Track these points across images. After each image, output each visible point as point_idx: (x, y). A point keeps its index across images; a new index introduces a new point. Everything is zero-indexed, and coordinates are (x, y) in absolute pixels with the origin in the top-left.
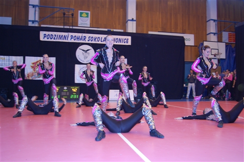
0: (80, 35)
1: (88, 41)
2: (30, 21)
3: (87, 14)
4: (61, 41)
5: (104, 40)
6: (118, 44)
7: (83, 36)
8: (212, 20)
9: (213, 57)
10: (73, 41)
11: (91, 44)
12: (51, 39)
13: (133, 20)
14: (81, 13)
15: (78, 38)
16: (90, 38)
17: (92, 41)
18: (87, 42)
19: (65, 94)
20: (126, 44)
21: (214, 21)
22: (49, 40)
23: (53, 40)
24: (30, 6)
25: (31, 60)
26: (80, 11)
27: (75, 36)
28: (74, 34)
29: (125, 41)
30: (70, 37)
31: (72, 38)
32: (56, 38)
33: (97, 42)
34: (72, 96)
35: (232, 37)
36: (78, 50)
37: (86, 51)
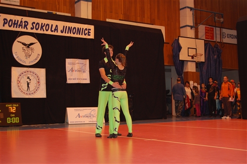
0: (18, 18)
1: (32, 29)
5: (55, 30)
6: (75, 36)
7: (23, 21)
8: (188, 7)
9: (190, 59)
10: (7, 28)
15: (14, 24)
16: (34, 25)
17: (37, 29)
18: (29, 30)
20: (87, 37)
21: (191, 9)
27: (10, 20)
28: (9, 17)
29: (86, 32)
30: (2, 22)
31: (5, 23)
33: (45, 32)
34: (9, 120)
35: (209, 33)
36: (16, 42)
37: (28, 46)
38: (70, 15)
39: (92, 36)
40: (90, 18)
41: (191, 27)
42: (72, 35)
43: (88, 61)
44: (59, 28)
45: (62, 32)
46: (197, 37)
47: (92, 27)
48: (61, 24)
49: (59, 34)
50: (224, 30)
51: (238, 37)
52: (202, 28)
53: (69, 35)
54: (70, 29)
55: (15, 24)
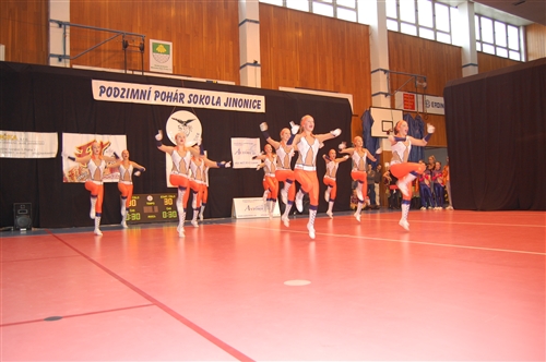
0: (172, 90)
1: (189, 102)
2: (53, 56)
3: (167, 47)
4: (136, 101)
5: (217, 103)
6: (242, 109)
7: (179, 93)
8: (381, 70)
9: (385, 134)
10: (159, 102)
11: (195, 108)
12: (115, 96)
13: (255, 63)
14: (155, 46)
16: (192, 98)
17: (195, 103)
18: (186, 105)
19: (150, 210)
20: (256, 110)
21: (385, 71)
22: (112, 99)
23: (118, 99)
24: (51, 24)
25: (73, 141)
26: (151, 41)
27: (163, 93)
28: (161, 89)
29: (255, 104)
30: (153, 95)
31: (156, 97)
32: (125, 95)
33: (206, 106)
34: (164, 215)
35: (409, 102)
36: (170, 119)
37: (185, 123)
38: (233, 84)
39: (262, 110)
40: (259, 86)
41: (386, 95)
42: (238, 109)
43: (258, 140)
44: (222, 101)
45: (226, 105)
46: (393, 108)
47: (262, 98)
48: (224, 96)
49: (222, 107)
50: (427, 97)
51: (446, 107)
52: (399, 96)
53: (234, 109)
54: (235, 102)
55: (169, 97)
